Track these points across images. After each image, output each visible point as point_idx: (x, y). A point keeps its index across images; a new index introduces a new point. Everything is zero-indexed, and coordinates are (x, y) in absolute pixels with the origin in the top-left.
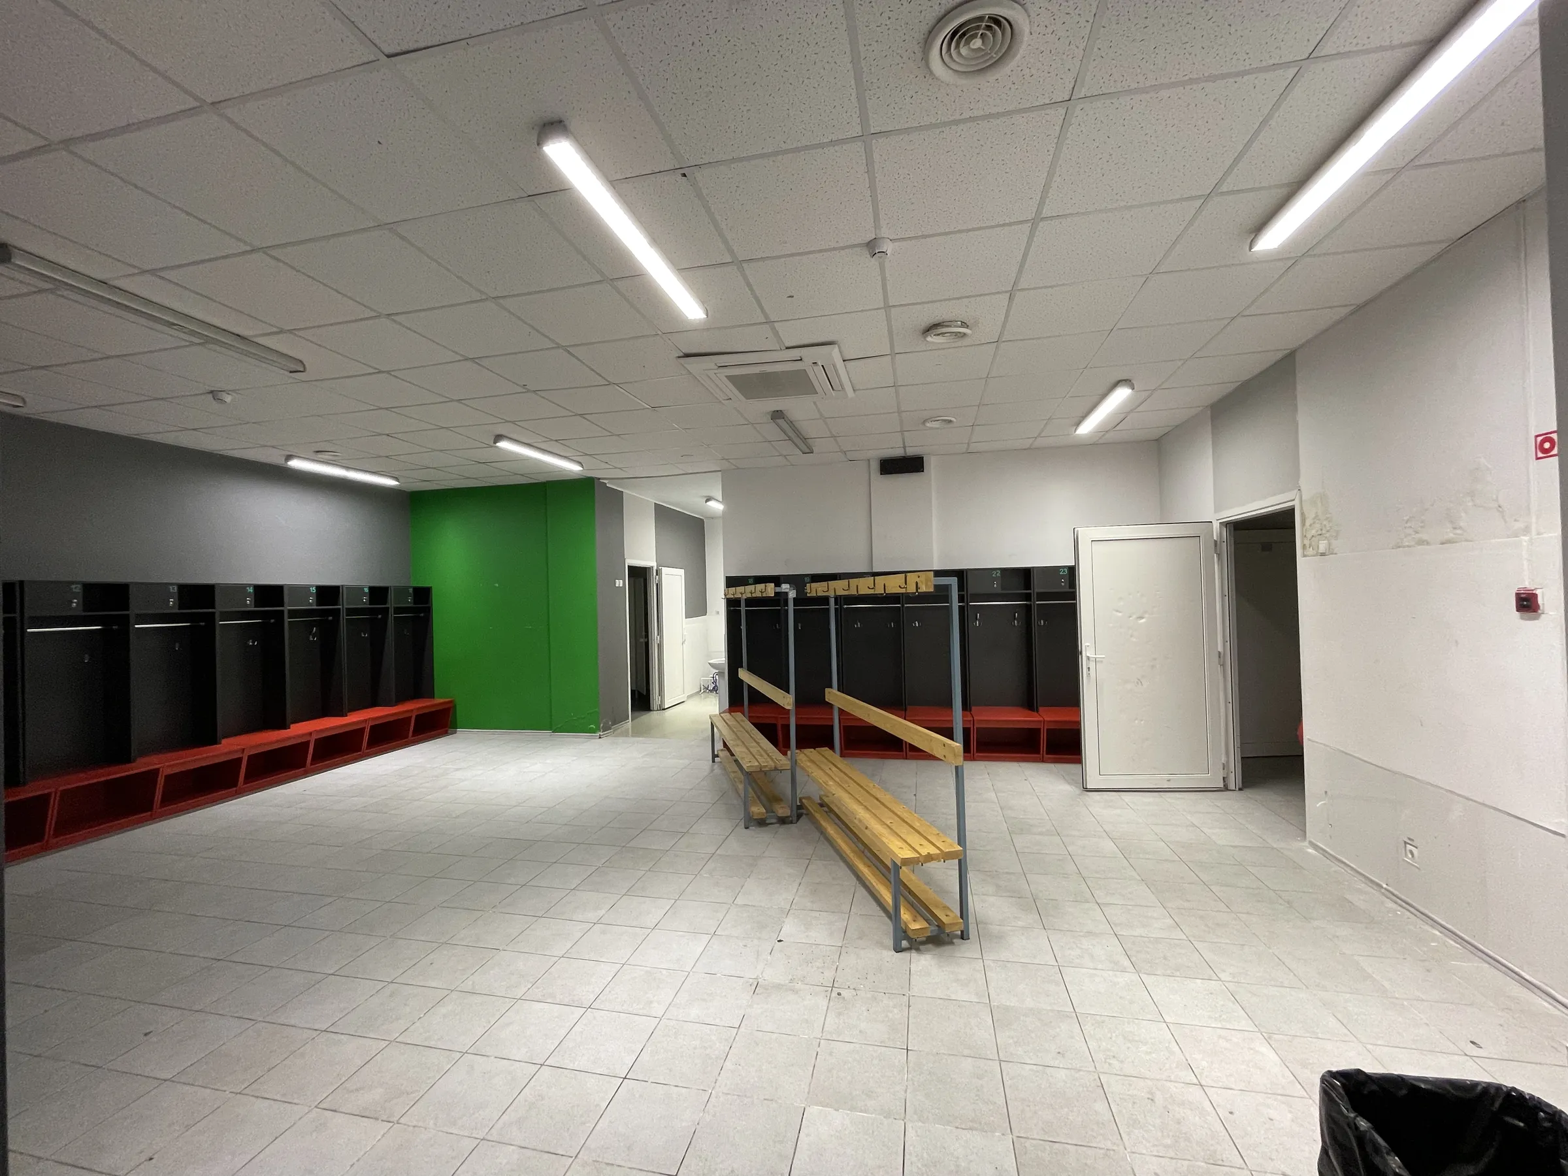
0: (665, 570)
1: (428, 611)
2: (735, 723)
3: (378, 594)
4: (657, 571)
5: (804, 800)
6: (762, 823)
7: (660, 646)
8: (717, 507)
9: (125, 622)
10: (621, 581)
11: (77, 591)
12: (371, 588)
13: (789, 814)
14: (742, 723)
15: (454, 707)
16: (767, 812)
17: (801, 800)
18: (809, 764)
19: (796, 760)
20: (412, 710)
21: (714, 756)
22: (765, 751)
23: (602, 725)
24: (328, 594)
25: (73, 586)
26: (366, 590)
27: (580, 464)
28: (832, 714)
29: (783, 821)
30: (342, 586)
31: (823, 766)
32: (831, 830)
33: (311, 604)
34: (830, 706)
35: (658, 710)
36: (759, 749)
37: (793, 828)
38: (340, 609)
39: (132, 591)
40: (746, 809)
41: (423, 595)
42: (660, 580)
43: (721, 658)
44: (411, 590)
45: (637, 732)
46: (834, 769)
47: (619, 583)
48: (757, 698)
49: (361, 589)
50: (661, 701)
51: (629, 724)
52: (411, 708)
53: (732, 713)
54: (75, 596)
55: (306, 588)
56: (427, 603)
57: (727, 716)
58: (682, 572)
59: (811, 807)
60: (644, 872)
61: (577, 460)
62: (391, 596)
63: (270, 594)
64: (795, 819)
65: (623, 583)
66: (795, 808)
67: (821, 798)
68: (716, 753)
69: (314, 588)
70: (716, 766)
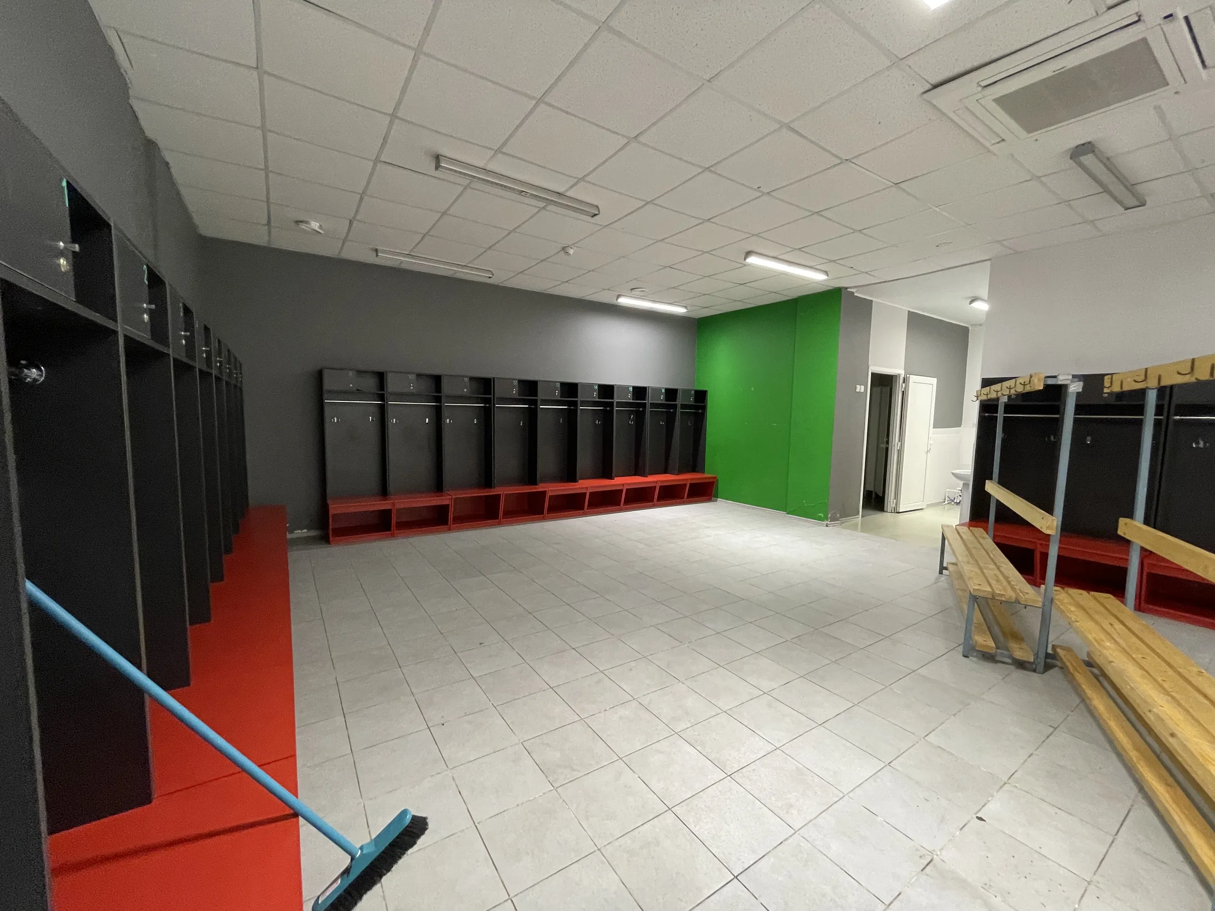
0: (913, 378)
1: (704, 408)
2: (972, 538)
3: (671, 393)
4: (904, 378)
5: (1058, 650)
6: (988, 657)
7: (900, 452)
8: (982, 307)
9: (535, 402)
10: (863, 387)
11: (516, 384)
12: (667, 390)
13: (1032, 660)
14: (981, 540)
15: (717, 481)
16: (997, 648)
17: (1054, 647)
18: (1073, 609)
19: (1052, 600)
20: (687, 480)
21: (942, 568)
22: (1006, 578)
23: (829, 515)
24: (640, 392)
25: (514, 381)
26: (663, 391)
27: (826, 273)
28: (1127, 552)
29: (1021, 665)
30: (649, 387)
31: (1096, 617)
32: (1100, 703)
33: (629, 399)
34: (1127, 542)
35: (892, 512)
36: (997, 572)
37: (1035, 678)
38: (646, 403)
39: (540, 386)
40: (968, 636)
41: (701, 396)
42: (907, 388)
43: (968, 468)
44: (693, 392)
45: (865, 528)
46: (1118, 626)
47: (860, 388)
48: (1006, 516)
49: (660, 390)
50: (896, 504)
51: (859, 519)
52: (688, 478)
53: (971, 528)
54: (514, 387)
55: (627, 387)
56: (704, 402)
57: (965, 529)
58: (934, 381)
59: (1069, 661)
60: (829, 662)
61: (823, 269)
62: (680, 395)
63: (607, 391)
64: (1041, 667)
65: (864, 389)
66: (1042, 656)
67: (1089, 654)
68: (945, 565)
69: (631, 388)
70: (943, 578)
